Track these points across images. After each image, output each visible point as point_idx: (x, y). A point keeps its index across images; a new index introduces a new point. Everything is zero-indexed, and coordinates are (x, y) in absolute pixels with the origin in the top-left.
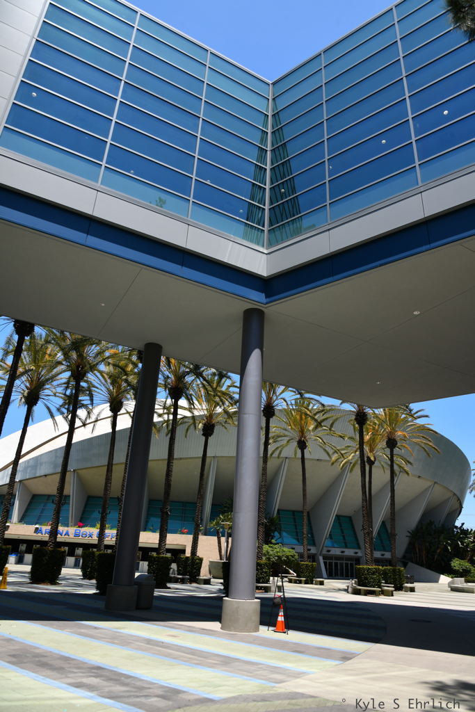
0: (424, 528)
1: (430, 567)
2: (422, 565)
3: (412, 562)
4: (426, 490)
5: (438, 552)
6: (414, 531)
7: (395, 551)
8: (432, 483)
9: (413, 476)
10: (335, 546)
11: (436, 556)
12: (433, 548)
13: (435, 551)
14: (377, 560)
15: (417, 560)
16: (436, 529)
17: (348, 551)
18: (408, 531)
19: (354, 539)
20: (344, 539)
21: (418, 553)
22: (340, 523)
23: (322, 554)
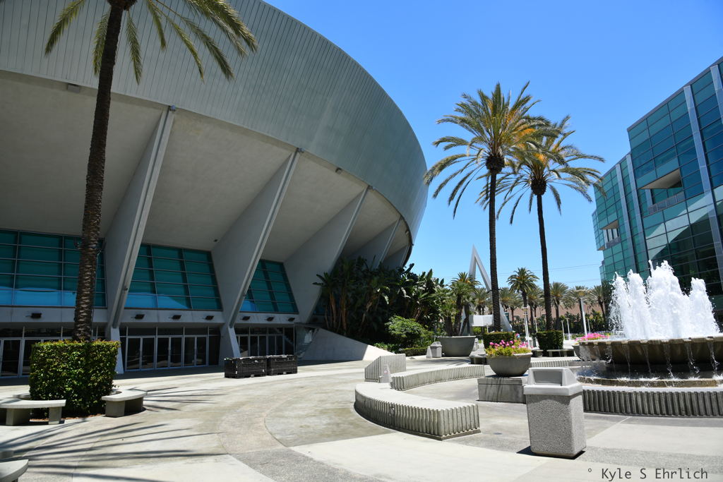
0: (346, 267)
1: (353, 335)
2: (340, 333)
3: (325, 328)
4: (352, 203)
5: (368, 306)
6: (329, 274)
7: (296, 311)
8: (363, 188)
9: (325, 167)
10: (159, 307)
11: (364, 315)
12: (360, 302)
13: (363, 307)
14: (259, 328)
15: (333, 324)
16: (368, 270)
17: (192, 314)
18: (317, 275)
19: (212, 292)
20: (187, 292)
21: (334, 312)
22: (182, 264)
23: (119, 323)
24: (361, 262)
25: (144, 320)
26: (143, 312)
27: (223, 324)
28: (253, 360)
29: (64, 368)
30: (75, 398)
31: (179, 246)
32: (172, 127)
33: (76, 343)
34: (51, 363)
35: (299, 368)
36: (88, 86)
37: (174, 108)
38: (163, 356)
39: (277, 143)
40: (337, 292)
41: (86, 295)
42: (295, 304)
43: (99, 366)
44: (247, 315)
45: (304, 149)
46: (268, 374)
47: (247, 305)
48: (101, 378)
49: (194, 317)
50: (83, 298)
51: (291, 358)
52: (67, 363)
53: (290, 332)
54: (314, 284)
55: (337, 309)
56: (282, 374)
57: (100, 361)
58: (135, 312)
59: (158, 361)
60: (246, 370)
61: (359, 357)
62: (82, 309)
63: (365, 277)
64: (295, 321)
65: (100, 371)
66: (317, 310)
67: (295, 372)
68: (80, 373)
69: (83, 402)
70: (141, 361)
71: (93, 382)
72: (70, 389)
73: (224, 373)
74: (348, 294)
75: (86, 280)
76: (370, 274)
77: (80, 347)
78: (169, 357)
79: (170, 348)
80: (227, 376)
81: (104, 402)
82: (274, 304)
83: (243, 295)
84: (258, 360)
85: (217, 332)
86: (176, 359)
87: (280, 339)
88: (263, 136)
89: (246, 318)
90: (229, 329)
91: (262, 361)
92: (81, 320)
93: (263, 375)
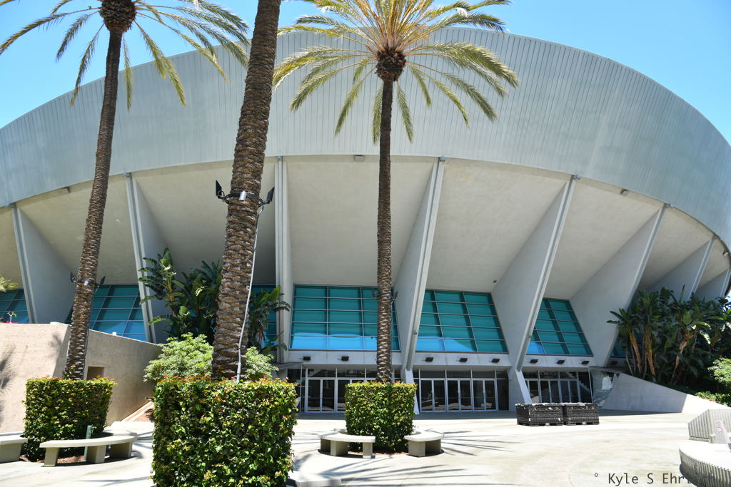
0: (647, 301)
1: (665, 381)
2: (648, 378)
3: (628, 372)
5: (682, 347)
6: (626, 311)
7: (590, 353)
8: (659, 207)
9: (608, 190)
10: (446, 350)
11: (678, 358)
12: (669, 342)
13: (675, 347)
14: (549, 373)
15: (637, 368)
16: (676, 303)
17: (478, 357)
18: (611, 312)
19: (495, 334)
20: (471, 336)
21: (638, 354)
22: (464, 306)
23: (412, 366)
24: (666, 294)
25: (434, 363)
26: (431, 355)
27: (510, 368)
28: (547, 407)
29: (371, 407)
30: (382, 435)
31: (461, 289)
32: (444, 176)
33: (380, 385)
34: (361, 402)
35: (601, 419)
36: (370, 154)
37: (443, 159)
38: (453, 399)
39: (550, 173)
40: (638, 331)
41: (385, 340)
42: (588, 345)
43: (400, 407)
44: (535, 357)
45: (580, 175)
46: (565, 423)
47: (533, 347)
48: (402, 418)
49: (480, 360)
50: (383, 343)
51: (590, 407)
52: (374, 402)
53: (584, 376)
54: (608, 322)
55: (640, 351)
56: (580, 424)
57: (401, 402)
58: (425, 355)
59: (449, 403)
60: (539, 417)
61: (678, 409)
62: (383, 353)
63: (674, 311)
64: (589, 364)
65: (401, 412)
66: (615, 352)
67: (597, 422)
68: (385, 412)
69: (389, 440)
70: (434, 403)
71: (396, 421)
72: (378, 427)
73: (516, 420)
74: (653, 332)
75: (384, 326)
76: (679, 309)
77: (383, 388)
78: (460, 400)
79: (459, 391)
80: (520, 423)
81: (407, 441)
82: (564, 346)
83: (528, 336)
84: (553, 407)
85: (504, 375)
86: (466, 402)
87: (574, 385)
88: (533, 169)
89: (534, 361)
90: (517, 373)
91: (557, 409)
92: (382, 363)
93: (560, 424)
